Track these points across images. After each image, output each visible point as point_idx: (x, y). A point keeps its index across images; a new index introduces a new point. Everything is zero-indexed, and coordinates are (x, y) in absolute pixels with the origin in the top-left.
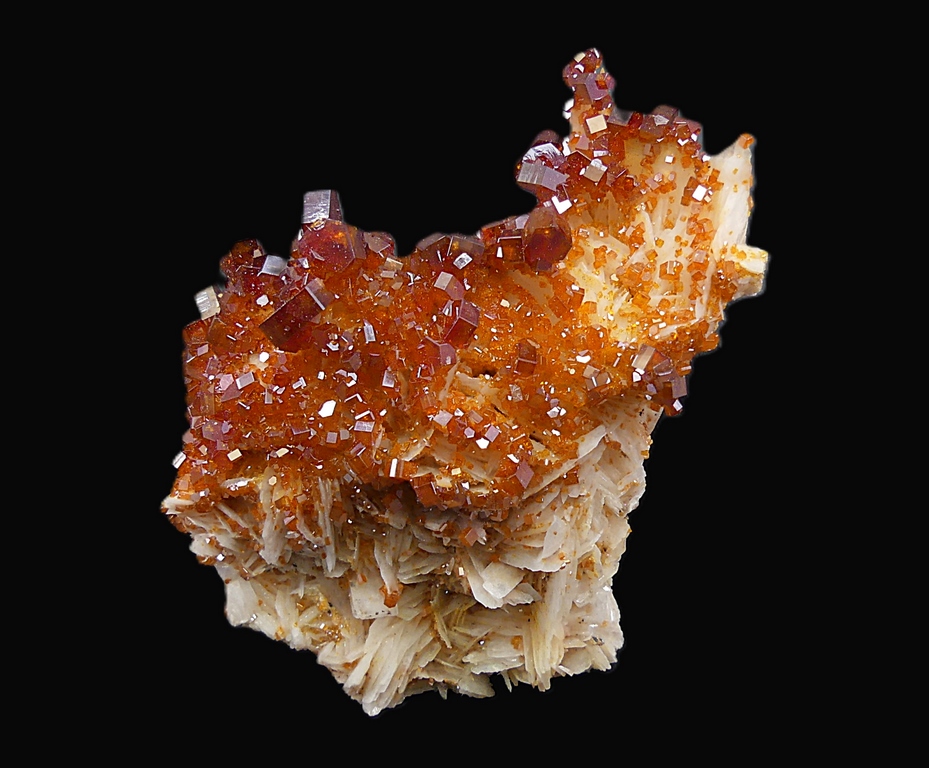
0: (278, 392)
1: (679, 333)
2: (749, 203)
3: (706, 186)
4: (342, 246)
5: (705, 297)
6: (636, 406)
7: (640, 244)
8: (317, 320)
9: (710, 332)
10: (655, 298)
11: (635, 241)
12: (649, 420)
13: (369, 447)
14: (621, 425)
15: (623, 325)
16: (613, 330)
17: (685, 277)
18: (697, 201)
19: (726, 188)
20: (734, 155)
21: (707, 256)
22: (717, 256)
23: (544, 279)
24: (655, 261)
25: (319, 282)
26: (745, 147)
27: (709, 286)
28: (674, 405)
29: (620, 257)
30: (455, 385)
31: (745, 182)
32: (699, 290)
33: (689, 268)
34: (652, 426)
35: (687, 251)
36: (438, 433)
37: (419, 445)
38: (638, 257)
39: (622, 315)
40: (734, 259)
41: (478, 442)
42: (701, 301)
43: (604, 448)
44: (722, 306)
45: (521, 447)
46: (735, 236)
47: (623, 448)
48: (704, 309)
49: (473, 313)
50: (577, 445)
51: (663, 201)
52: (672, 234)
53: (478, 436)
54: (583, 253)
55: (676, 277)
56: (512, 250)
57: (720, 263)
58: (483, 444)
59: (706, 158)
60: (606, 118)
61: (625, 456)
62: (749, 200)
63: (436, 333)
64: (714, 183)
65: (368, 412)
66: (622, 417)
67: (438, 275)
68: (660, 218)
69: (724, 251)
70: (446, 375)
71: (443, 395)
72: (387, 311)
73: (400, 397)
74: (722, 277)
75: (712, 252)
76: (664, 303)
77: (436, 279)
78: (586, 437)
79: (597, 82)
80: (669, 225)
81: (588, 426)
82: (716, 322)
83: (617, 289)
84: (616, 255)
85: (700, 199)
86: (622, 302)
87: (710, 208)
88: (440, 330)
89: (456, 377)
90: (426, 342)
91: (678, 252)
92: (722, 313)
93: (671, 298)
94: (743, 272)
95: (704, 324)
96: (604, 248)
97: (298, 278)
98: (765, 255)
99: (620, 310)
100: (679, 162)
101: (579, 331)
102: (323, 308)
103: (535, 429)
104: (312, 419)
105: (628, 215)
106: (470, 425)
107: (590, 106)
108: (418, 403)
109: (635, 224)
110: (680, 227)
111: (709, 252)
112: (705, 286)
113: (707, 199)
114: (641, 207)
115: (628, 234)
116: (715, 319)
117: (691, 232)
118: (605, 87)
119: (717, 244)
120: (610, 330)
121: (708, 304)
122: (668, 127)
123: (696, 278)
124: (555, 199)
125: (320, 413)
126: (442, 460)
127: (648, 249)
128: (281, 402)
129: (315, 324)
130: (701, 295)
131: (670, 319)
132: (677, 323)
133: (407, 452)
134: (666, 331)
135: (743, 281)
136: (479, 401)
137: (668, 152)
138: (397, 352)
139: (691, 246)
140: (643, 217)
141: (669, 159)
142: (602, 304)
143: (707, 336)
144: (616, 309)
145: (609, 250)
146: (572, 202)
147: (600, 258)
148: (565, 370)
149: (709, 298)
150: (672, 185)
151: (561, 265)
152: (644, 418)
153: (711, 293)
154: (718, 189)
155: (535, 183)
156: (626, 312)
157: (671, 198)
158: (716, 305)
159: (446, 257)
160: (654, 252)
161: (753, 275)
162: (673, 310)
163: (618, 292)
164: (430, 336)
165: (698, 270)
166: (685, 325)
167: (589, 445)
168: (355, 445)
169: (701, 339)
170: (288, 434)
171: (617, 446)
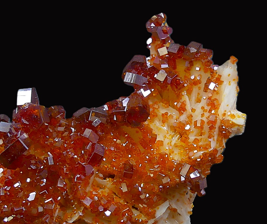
0: (7, 189)
1: (203, 156)
2: (237, 90)
3: (215, 83)
4: (37, 116)
5: (216, 138)
6: (185, 190)
7: (184, 111)
8: (25, 153)
9: (219, 154)
10: (192, 138)
11: (182, 109)
12: (191, 197)
13: (52, 216)
14: (178, 200)
15: (176, 151)
16: (172, 154)
17: (206, 127)
18: (210, 90)
19: (225, 83)
20: (228, 68)
21: (216, 117)
22: (221, 117)
23: (138, 129)
24: (192, 120)
25: (25, 136)
26: (233, 63)
27: (218, 132)
28: (201, 192)
29: (175, 117)
30: (94, 184)
31: (234, 80)
32: (213, 134)
33: (208, 123)
34: (193, 199)
35: (207, 114)
36: (86, 208)
37: (77, 214)
38: (183, 118)
39: (176, 146)
40: (229, 118)
41: (106, 213)
42: (214, 140)
43: (169, 211)
44: (224, 141)
45: (127, 214)
46: (230, 107)
47: (178, 211)
48: (216, 143)
49: (101, 150)
50: (155, 211)
51: (195, 90)
52: (200, 105)
53: (105, 210)
54: (157, 116)
55: (201, 127)
56: (120, 117)
57: (222, 121)
58: (108, 213)
59: (216, 68)
60: (167, 48)
61: (180, 215)
62: (237, 88)
63: (84, 159)
64: (219, 81)
65: (51, 199)
66: (177, 196)
67: (85, 130)
68: (194, 98)
69: (224, 115)
70: (90, 179)
71: (89, 189)
72: (60, 148)
73: (67, 191)
74: (224, 127)
75: (218, 115)
76: (196, 141)
77: (84, 131)
78: (160, 207)
79: (163, 30)
80: (199, 101)
81: (161, 201)
82: (221, 149)
83: (174, 133)
84: (173, 117)
85: (212, 89)
86: (176, 139)
87: (217, 93)
88: (86, 157)
89: (95, 180)
90: (79, 163)
91: (203, 115)
92: (224, 145)
93: (199, 138)
94: (234, 125)
95: (215, 151)
96: (166, 114)
97: (16, 133)
98: (245, 115)
99: (175, 144)
100: (202, 70)
101: (155, 156)
102: (28, 149)
103: (134, 204)
104: (24, 202)
105: (179, 97)
106: (101, 204)
107: (160, 42)
108: (76, 194)
109: (182, 101)
110: (204, 102)
111: (217, 116)
112: (216, 132)
113: (216, 89)
114: (184, 93)
115: (179, 106)
116: (221, 148)
117: (208, 105)
118: (167, 33)
119: (221, 111)
120: (170, 154)
121: (217, 141)
122: (197, 53)
123: (211, 128)
124: (142, 90)
125: (28, 199)
126: (88, 222)
127: (188, 113)
128: (9, 194)
129: (25, 155)
130: (214, 137)
131: (199, 148)
132: (203, 151)
133: (71, 217)
134: (197, 154)
135: (234, 129)
136: (106, 192)
137: (197, 65)
138: (65, 169)
139: (209, 112)
140: (185, 97)
141: (198, 69)
142: (166, 142)
143: (217, 156)
144: (173, 143)
145: (169, 114)
146: (151, 91)
147: (165, 118)
148: (148, 174)
149: (218, 137)
150: (199, 82)
151: (146, 123)
152: (188, 196)
153: (219, 135)
154: (221, 84)
155: (132, 82)
156: (178, 145)
157: (199, 87)
158: (222, 141)
159: (88, 121)
160: (191, 115)
161: (239, 125)
162: (200, 144)
163: (174, 135)
164: (81, 161)
165: (212, 124)
166: (206, 151)
167: (161, 211)
168: (45, 215)
169: (215, 158)
170: (12, 210)
171: (175, 210)
